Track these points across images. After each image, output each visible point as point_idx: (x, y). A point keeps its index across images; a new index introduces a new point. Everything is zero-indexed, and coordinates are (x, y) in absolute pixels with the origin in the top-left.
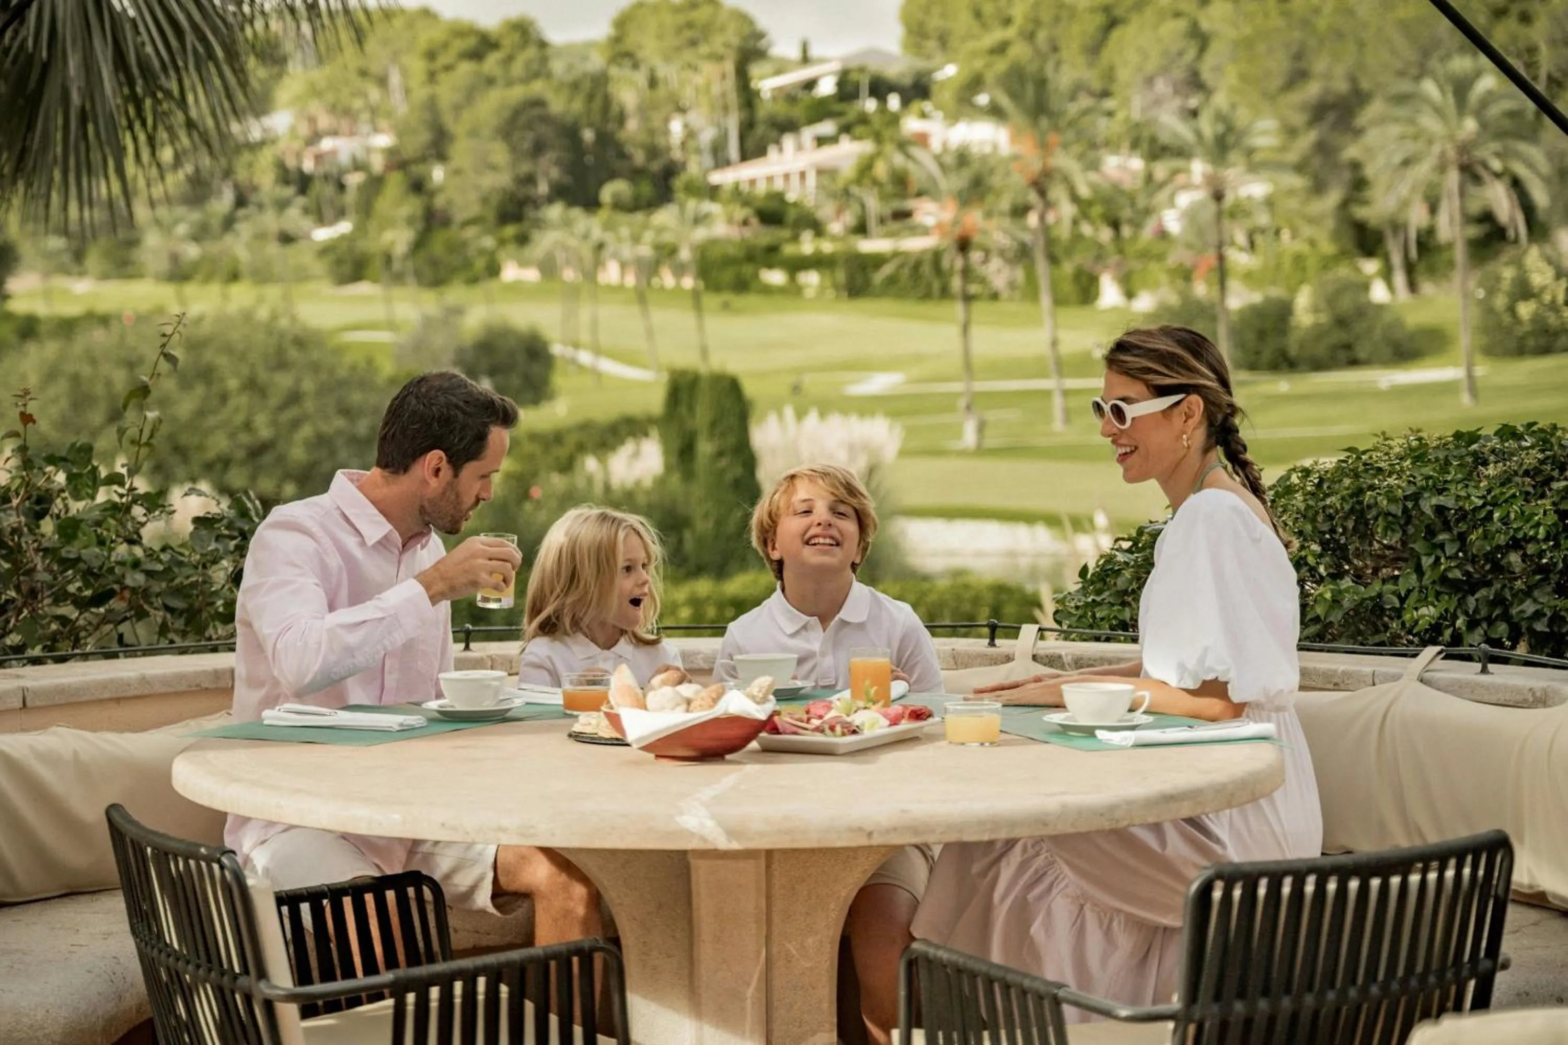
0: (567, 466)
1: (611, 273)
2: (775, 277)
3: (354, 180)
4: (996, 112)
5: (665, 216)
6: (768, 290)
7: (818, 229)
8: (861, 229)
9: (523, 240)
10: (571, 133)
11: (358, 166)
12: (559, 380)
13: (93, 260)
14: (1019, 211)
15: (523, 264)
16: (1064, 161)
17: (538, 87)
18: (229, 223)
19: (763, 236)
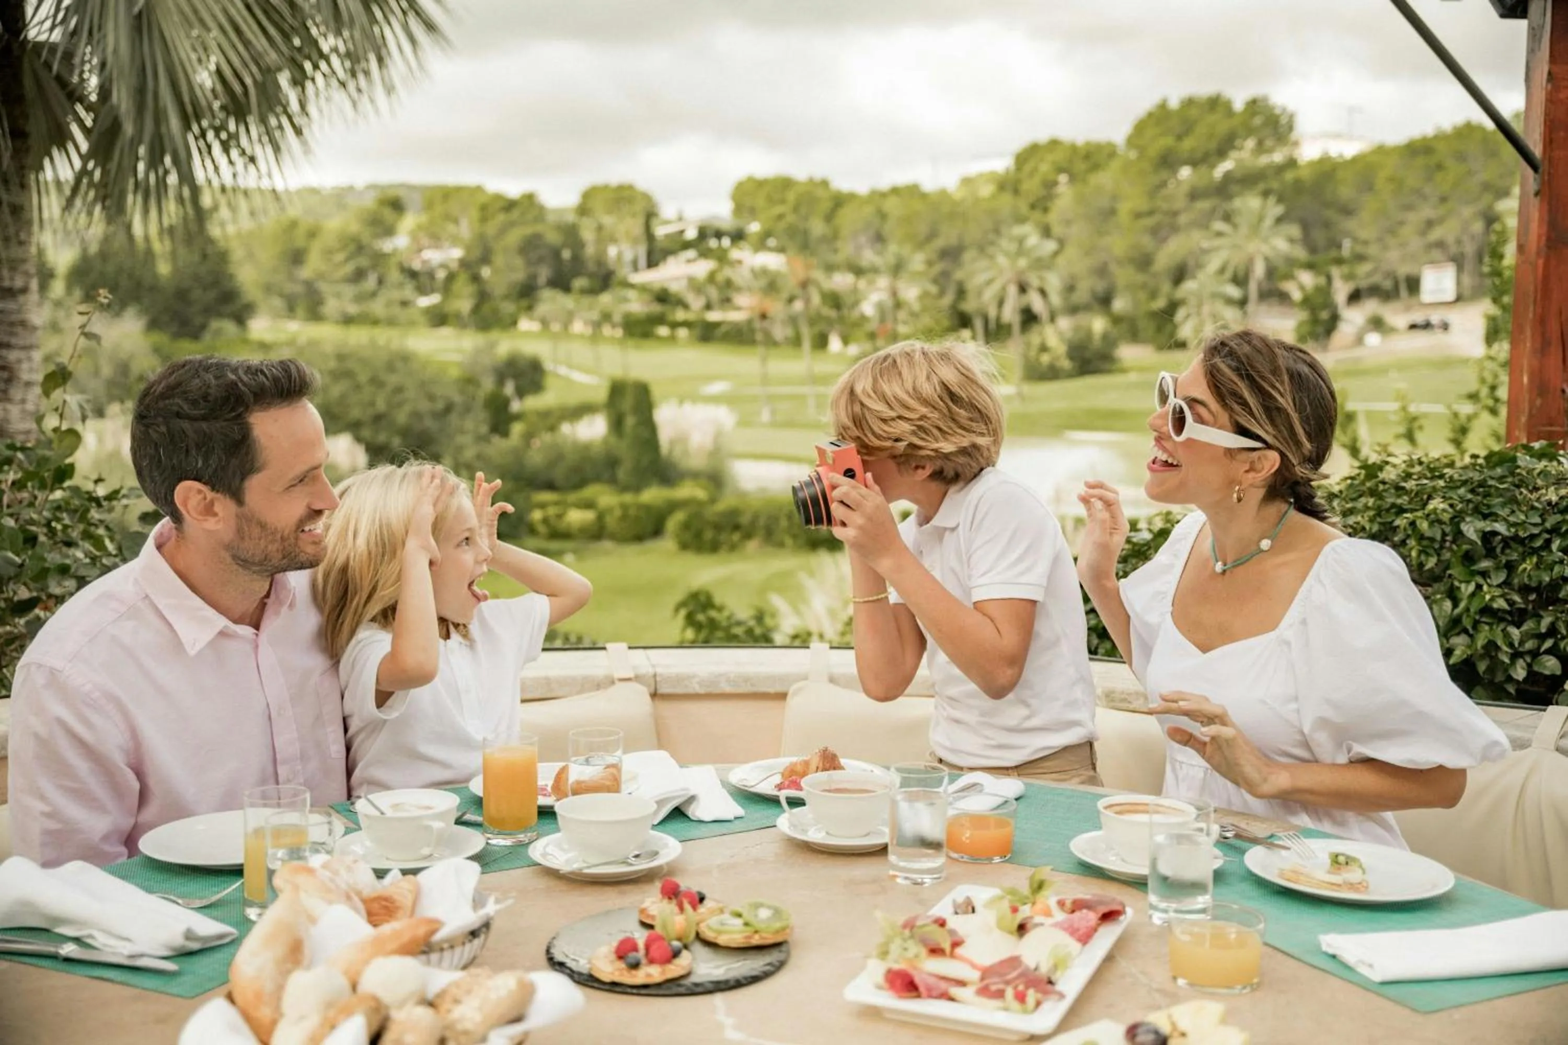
0: (553, 428)
1: (578, 327)
2: (663, 331)
3: (441, 275)
4: (781, 250)
5: (605, 299)
6: (659, 338)
7: (686, 306)
8: (708, 307)
9: (530, 308)
10: (556, 254)
11: (443, 266)
12: (550, 382)
13: (300, 311)
14: (791, 300)
15: (532, 318)
16: (818, 275)
17: (539, 228)
18: (374, 295)
19: (656, 308)
